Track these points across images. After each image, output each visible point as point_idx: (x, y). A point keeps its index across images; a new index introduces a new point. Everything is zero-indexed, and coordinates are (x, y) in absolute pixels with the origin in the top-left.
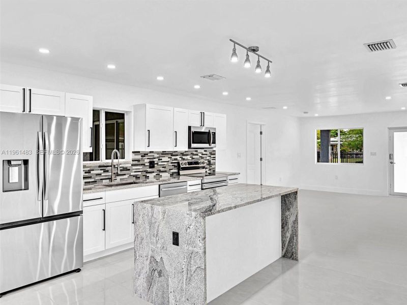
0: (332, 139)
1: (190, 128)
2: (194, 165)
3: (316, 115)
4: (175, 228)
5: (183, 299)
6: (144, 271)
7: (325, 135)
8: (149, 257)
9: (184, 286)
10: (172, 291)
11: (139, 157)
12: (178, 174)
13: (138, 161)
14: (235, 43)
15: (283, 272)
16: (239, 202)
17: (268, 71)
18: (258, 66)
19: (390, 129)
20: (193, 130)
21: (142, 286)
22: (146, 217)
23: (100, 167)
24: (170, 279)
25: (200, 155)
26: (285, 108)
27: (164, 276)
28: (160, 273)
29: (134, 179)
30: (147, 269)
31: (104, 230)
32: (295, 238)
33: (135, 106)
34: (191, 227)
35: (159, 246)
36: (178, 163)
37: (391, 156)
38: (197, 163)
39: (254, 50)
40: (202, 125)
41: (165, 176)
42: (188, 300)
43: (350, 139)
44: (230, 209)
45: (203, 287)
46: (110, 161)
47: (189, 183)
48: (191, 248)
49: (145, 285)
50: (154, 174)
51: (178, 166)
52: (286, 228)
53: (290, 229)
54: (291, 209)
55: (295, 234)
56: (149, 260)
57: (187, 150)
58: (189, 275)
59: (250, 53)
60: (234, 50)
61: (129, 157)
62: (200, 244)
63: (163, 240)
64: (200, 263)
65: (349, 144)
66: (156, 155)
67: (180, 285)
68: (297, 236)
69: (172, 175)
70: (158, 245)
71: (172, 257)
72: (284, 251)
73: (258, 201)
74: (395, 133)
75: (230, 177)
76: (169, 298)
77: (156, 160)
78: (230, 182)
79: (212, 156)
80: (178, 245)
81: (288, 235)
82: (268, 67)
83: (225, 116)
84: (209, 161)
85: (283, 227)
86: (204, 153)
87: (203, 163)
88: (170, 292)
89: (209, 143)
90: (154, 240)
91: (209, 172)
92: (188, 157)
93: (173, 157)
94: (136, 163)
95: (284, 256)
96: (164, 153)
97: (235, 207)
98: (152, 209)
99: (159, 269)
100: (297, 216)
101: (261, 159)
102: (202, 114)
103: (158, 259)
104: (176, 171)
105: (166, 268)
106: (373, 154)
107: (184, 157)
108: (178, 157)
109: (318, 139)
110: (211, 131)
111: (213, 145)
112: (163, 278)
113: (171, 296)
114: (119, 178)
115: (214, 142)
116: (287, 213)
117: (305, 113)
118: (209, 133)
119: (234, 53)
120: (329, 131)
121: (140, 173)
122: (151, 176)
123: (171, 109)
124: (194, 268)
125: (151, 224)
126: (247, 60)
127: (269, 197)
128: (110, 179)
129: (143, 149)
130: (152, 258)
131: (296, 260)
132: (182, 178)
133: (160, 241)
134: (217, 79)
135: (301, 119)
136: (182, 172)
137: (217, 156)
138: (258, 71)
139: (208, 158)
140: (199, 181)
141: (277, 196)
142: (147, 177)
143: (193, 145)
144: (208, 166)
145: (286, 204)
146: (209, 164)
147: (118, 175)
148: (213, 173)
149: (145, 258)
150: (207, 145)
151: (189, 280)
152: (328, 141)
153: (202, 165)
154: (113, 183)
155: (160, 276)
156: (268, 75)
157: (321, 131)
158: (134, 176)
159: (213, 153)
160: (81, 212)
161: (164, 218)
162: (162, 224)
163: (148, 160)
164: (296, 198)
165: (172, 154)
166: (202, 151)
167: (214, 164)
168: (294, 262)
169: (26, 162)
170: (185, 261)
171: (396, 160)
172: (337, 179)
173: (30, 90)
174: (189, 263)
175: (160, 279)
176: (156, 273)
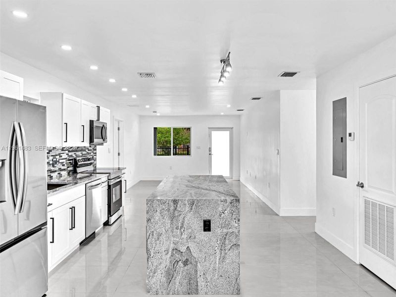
1: (92, 122)
2: (86, 162)
4: (206, 216)
6: (163, 266)
8: (170, 250)
9: (217, 265)
10: (202, 274)
12: (75, 172)
19: (209, 128)
20: (95, 124)
21: (159, 282)
22: (166, 212)
24: (199, 264)
27: (191, 263)
28: (186, 263)
30: (166, 263)
31: (53, 242)
34: (226, 212)
35: (185, 236)
36: (75, 160)
37: (210, 150)
38: (88, 159)
40: (98, 119)
42: (221, 276)
48: (225, 231)
49: (164, 279)
50: (56, 173)
51: (75, 163)
56: (170, 253)
57: (88, 145)
58: (223, 254)
63: (190, 230)
64: (235, 241)
67: (212, 266)
69: (69, 174)
70: (183, 236)
74: (212, 132)
76: (197, 282)
77: (57, 157)
79: (94, 152)
80: (209, 230)
86: (90, 149)
88: (198, 276)
89: (103, 138)
90: (178, 232)
92: (80, 153)
93: (70, 154)
99: (184, 259)
101: (119, 154)
102: (98, 108)
103: (183, 249)
104: (73, 168)
105: (194, 255)
106: (198, 148)
108: (73, 153)
110: (105, 126)
112: (189, 266)
113: (200, 279)
115: (106, 138)
117: (154, 112)
118: (103, 128)
122: (55, 176)
123: (79, 100)
124: (228, 247)
125: (173, 218)
130: (175, 251)
133: (186, 232)
136: (78, 170)
139: (92, 154)
142: (51, 178)
143: (95, 141)
149: (164, 253)
151: (223, 258)
155: (185, 265)
159: (95, 149)
160: (46, 224)
161: (192, 209)
162: (190, 215)
167: (96, 160)
170: (219, 243)
171: (213, 152)
172: (171, 169)
174: (224, 243)
175: (186, 268)
176: (180, 263)
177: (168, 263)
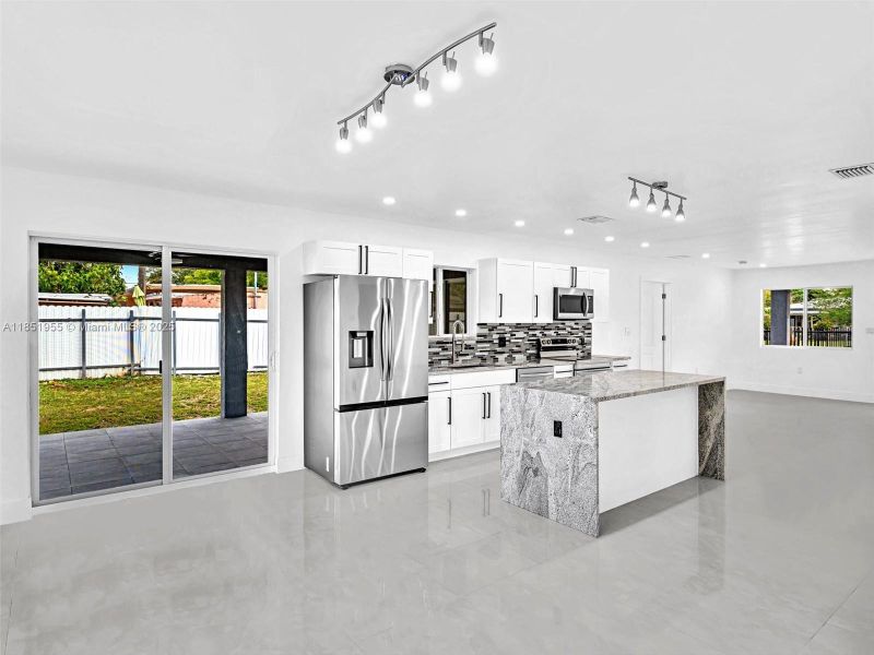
0: (793, 306)
1: (556, 290)
2: (560, 344)
3: (763, 266)
4: (557, 416)
5: (567, 503)
6: (514, 469)
7: (779, 299)
8: (521, 452)
9: (569, 487)
10: (553, 493)
11: (485, 331)
12: (538, 357)
13: (485, 336)
14: (635, 181)
15: (701, 492)
16: (638, 389)
17: (680, 211)
18: (667, 207)
20: (560, 293)
21: (511, 488)
22: (517, 403)
23: (438, 343)
24: (550, 481)
25: (569, 329)
26: (706, 256)
27: (541, 475)
28: (536, 472)
29: (479, 362)
30: (517, 467)
31: (450, 423)
32: (719, 448)
33: (480, 261)
34: (579, 414)
35: (535, 438)
36: (538, 341)
38: (565, 341)
39: (661, 186)
40: (574, 285)
41: (520, 358)
42: (574, 503)
43: (832, 306)
44: (628, 395)
45: (594, 487)
46: (450, 336)
47: (556, 368)
48: (578, 440)
49: (515, 487)
50: (506, 355)
51: (538, 345)
52: (706, 434)
53: (712, 437)
54: (714, 407)
55: (719, 443)
56: (521, 456)
57: (551, 321)
58: (575, 474)
59: (655, 191)
60: (634, 190)
61: (473, 331)
62: (592, 436)
63: (540, 431)
64: (590, 457)
65: (832, 315)
66: (508, 329)
67: (564, 485)
68: (723, 446)
69: (528, 358)
70: (533, 438)
71: (552, 453)
72: (703, 466)
73: (660, 390)
75: (615, 363)
76: (548, 501)
77: (507, 336)
78: (615, 370)
79: (587, 331)
80: (560, 436)
81: (709, 444)
82: (681, 206)
83: (607, 271)
84: (582, 340)
85: (700, 433)
86: (575, 326)
87: (574, 341)
88: (549, 495)
89: (583, 311)
90: (528, 430)
91: (582, 354)
92: (552, 333)
93: (531, 333)
94: (483, 339)
95: (703, 474)
96: (518, 326)
97: (635, 394)
98: (526, 393)
99: (535, 467)
100: (723, 417)
101: (664, 338)
102: (574, 269)
103: (534, 454)
104: (534, 352)
105: (545, 465)
106: (870, 331)
107: (546, 332)
108: (537, 332)
109: (767, 305)
110: (587, 294)
111: (588, 315)
112: (540, 477)
113: (551, 500)
114: (461, 358)
115: (591, 311)
116: (708, 413)
117: (741, 262)
118: (583, 297)
119: (634, 195)
120: (787, 292)
121: (486, 354)
122: (501, 358)
123: (531, 263)
124: (582, 465)
125: (523, 412)
126: (652, 200)
127: (681, 386)
128: (451, 360)
129: (492, 319)
130: (526, 454)
131: (722, 479)
132: (543, 362)
133: (536, 433)
134: (602, 222)
135: (735, 272)
136: (543, 354)
137: (594, 331)
138: (667, 213)
139: (580, 334)
140: (569, 367)
141: (691, 384)
142: (496, 360)
143: (561, 315)
144: (580, 347)
145: (706, 400)
146: (582, 343)
147: (459, 355)
148: (588, 356)
149: (516, 454)
150: (580, 315)
151: (576, 479)
152: (786, 308)
153: (571, 344)
154: (454, 365)
155: (536, 475)
156: (680, 218)
157: (772, 292)
158: (480, 357)
159: (588, 327)
160: (426, 398)
161: (542, 404)
162: (540, 411)
163: (498, 336)
164: (721, 391)
165: (530, 327)
166: (572, 323)
167: (590, 343)
168: (719, 482)
169: (370, 334)
170: (570, 456)
172: (800, 373)
173: (367, 247)
174: (576, 458)
175: (536, 479)
176: (531, 472)
177: (519, 467)
